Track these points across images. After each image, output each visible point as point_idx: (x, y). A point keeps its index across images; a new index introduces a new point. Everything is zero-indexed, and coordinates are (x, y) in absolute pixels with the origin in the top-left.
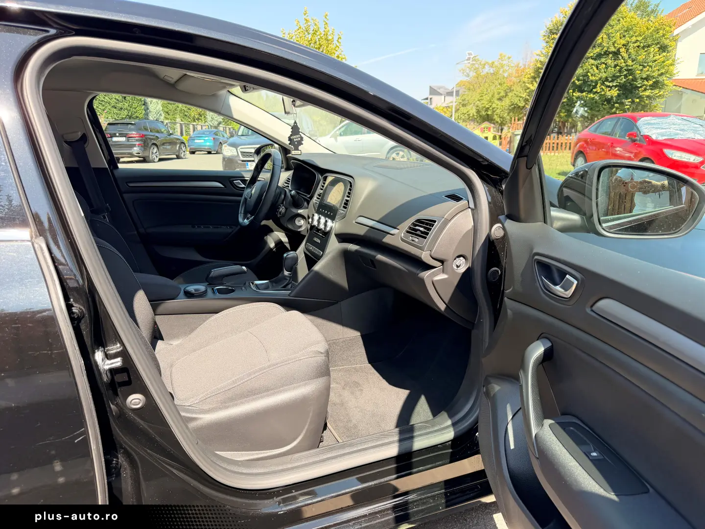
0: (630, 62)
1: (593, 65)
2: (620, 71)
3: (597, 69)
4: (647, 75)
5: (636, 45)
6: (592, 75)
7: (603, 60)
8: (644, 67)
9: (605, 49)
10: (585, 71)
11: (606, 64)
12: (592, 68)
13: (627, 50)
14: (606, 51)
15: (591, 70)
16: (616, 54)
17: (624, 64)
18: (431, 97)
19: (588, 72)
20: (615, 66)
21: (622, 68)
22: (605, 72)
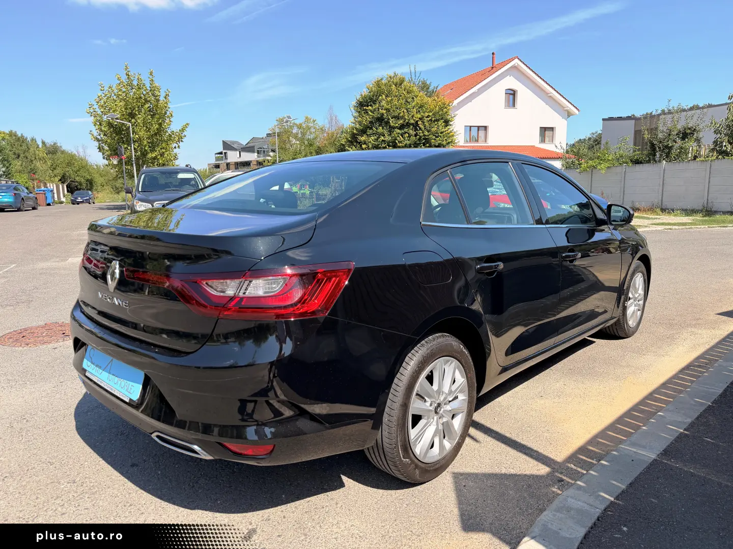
0: (426, 133)
1: (399, 133)
2: (419, 139)
3: (402, 137)
4: (439, 144)
5: (428, 119)
6: (399, 142)
7: (406, 130)
8: (437, 137)
9: (407, 121)
10: (393, 138)
11: (408, 134)
12: (398, 136)
13: (423, 122)
14: (408, 123)
15: (398, 138)
16: (416, 126)
17: (422, 134)
18: (225, 151)
19: (396, 139)
20: (416, 135)
21: (421, 137)
22: (409, 140)
